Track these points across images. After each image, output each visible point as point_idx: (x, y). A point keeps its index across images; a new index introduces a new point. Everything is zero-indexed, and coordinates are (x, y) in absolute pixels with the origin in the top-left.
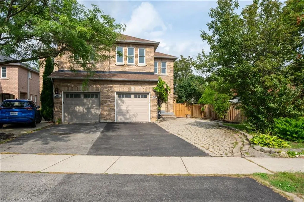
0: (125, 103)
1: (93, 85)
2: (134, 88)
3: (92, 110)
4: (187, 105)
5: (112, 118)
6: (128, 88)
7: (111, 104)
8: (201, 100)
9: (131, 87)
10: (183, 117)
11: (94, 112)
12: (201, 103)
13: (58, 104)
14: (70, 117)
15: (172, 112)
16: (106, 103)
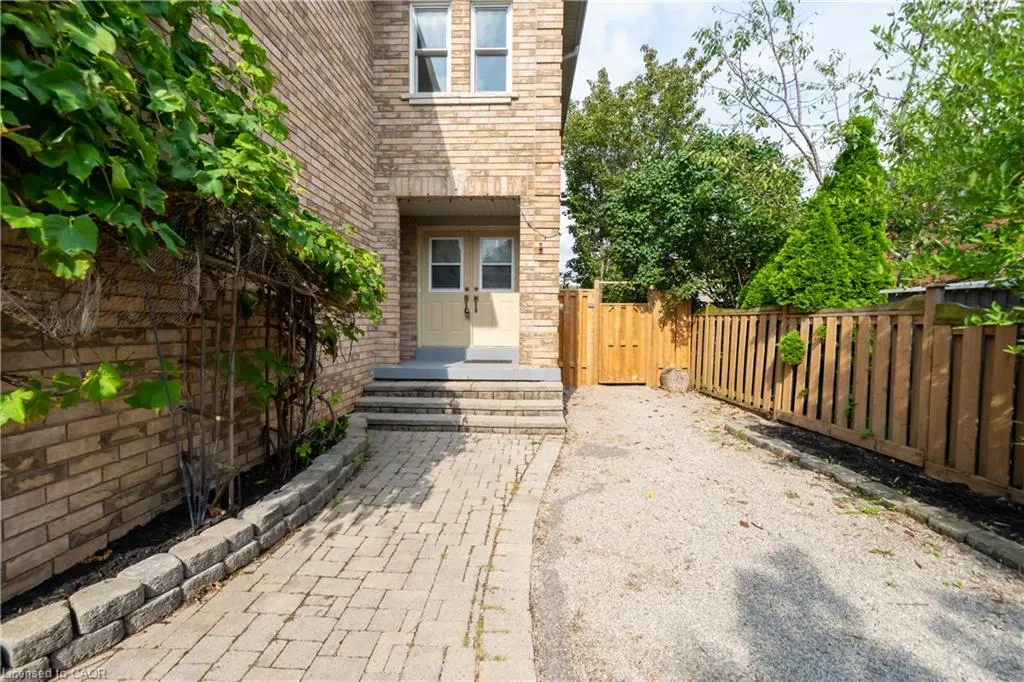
4: (671, 315)
8: (769, 276)
10: (644, 384)
12: (769, 300)
15: (548, 362)
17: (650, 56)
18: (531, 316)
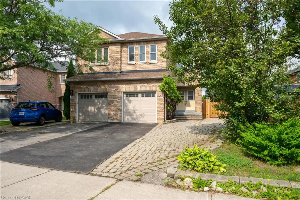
0: (132, 102)
1: (102, 86)
2: (140, 87)
3: (102, 110)
5: (119, 119)
6: (134, 88)
7: (118, 104)
9: (137, 86)
11: (104, 112)
13: (73, 105)
14: (83, 116)
15: (200, 111)
16: (113, 103)
18: (197, 104)
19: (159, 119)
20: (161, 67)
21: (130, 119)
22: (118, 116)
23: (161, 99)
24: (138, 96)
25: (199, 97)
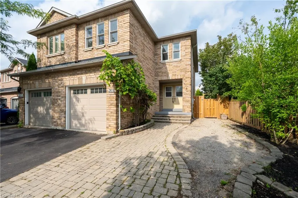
0: (80, 101)
1: (46, 80)
2: (85, 79)
3: (50, 111)
5: (63, 124)
6: (79, 80)
7: (61, 104)
9: (82, 77)
10: (216, 118)
13: (21, 105)
14: (34, 119)
15: (189, 111)
16: (57, 103)
17: (220, 38)
18: (185, 102)
19: (109, 127)
20: (122, 50)
21: (78, 125)
22: (62, 121)
23: (112, 96)
24: (86, 93)
25: (187, 93)
